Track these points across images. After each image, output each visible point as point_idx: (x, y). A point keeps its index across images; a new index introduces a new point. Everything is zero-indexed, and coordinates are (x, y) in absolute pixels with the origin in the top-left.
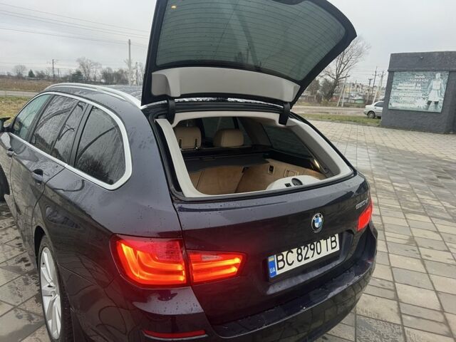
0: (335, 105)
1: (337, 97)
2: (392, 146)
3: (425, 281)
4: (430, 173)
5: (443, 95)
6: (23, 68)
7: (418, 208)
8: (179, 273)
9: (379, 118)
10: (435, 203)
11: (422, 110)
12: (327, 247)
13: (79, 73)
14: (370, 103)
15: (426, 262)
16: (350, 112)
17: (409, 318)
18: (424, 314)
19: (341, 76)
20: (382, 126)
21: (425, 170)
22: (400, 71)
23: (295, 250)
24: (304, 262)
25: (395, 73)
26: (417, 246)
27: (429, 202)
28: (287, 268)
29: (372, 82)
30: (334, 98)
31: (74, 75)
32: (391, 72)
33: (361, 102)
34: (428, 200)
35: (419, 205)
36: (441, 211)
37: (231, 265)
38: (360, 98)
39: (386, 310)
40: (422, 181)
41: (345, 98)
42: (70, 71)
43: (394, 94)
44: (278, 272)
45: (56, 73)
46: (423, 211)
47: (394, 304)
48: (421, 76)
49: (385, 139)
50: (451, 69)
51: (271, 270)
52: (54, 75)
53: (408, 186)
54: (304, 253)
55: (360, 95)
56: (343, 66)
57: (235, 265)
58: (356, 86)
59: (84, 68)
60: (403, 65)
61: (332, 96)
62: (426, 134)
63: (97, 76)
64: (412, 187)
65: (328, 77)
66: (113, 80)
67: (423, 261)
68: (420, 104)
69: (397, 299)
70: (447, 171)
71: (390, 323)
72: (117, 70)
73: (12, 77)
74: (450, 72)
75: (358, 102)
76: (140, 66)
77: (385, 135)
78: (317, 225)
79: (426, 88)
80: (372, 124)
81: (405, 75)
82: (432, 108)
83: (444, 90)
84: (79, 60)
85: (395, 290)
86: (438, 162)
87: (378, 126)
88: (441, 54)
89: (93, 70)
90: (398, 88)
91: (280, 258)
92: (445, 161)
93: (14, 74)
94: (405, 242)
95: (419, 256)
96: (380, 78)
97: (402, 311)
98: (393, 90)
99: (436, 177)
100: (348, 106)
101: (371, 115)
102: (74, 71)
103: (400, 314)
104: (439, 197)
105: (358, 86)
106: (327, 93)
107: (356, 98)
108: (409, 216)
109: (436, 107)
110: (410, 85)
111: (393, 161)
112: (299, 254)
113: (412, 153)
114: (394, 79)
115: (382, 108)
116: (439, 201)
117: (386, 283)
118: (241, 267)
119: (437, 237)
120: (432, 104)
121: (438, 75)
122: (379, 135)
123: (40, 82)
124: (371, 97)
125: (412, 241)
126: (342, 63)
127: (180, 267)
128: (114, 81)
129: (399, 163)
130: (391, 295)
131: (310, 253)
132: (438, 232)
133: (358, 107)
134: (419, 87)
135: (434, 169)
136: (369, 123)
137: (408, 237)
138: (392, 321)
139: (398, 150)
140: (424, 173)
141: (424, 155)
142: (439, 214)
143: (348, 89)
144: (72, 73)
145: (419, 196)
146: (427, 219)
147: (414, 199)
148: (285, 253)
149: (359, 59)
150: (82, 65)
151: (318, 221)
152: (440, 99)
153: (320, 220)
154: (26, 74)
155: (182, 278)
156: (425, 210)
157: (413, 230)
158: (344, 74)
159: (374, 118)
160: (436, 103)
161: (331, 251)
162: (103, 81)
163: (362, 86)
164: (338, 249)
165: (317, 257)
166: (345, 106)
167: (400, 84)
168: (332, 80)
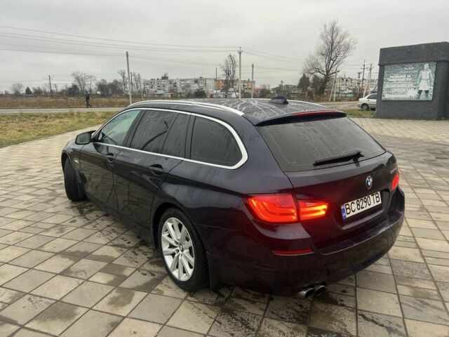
0: (328, 101)
1: (329, 93)
2: (391, 135)
3: (438, 234)
4: (429, 156)
5: (432, 83)
6: (20, 86)
7: (423, 184)
8: (293, 214)
9: (373, 109)
10: (437, 179)
11: (414, 99)
12: (374, 201)
13: (75, 87)
14: (361, 96)
15: (436, 222)
16: (343, 106)
17: (430, 259)
18: (440, 255)
19: (331, 72)
20: (378, 116)
21: (424, 153)
22: (390, 65)
23: (355, 201)
24: (361, 210)
25: (386, 67)
26: (428, 212)
27: (432, 178)
28: (352, 214)
29: (361, 75)
30: (325, 94)
31: (70, 89)
32: (382, 66)
33: (352, 95)
34: (431, 177)
35: (423, 181)
36: (444, 185)
37: (321, 210)
38: (350, 91)
39: (412, 254)
40: (423, 163)
41: (336, 93)
42: (66, 86)
43: (386, 86)
44: (347, 216)
45: (54, 89)
46: (428, 186)
47: (417, 251)
48: (411, 68)
49: (382, 128)
50: (438, 59)
51: (344, 215)
52: (51, 91)
53: (411, 168)
54: (361, 204)
55: (350, 89)
56: (332, 62)
57: (324, 210)
58: (345, 80)
59: (79, 81)
60: (393, 58)
61: (323, 92)
62: (420, 122)
63: (93, 88)
64: (415, 168)
65: (318, 74)
66: (108, 91)
67: (434, 222)
68: (412, 94)
69: (418, 247)
70: (444, 153)
71: (417, 263)
72: (111, 81)
73: (10, 95)
74: (438, 62)
75: (349, 95)
76: (134, 76)
77: (382, 125)
78: (369, 184)
79: (416, 79)
80: (368, 116)
81: (395, 68)
82: (423, 97)
83: (433, 80)
84: (73, 74)
85: (416, 242)
86: (435, 146)
87: (373, 118)
88: (428, 46)
89: (88, 82)
90: (390, 80)
91: (347, 207)
92: (441, 144)
93: (11, 92)
94: (417, 210)
95: (430, 219)
96: (368, 71)
97: (424, 255)
98: (385, 82)
99: (434, 159)
100: (340, 101)
101: (365, 107)
102: (70, 85)
103: (423, 257)
104: (439, 174)
105: (347, 80)
106: (318, 89)
107: (346, 92)
108: (416, 191)
109: (427, 96)
110: (401, 76)
111: (394, 147)
112: (358, 205)
113: (410, 139)
114: (385, 72)
115: (375, 100)
116: (440, 177)
117: (408, 238)
118: (327, 211)
119: (443, 204)
120: (423, 93)
121: (426, 66)
122: (376, 126)
123: (38, 98)
124: (362, 90)
125: (423, 208)
126: (331, 59)
127: (293, 211)
128: (110, 92)
129: (399, 149)
130: (414, 245)
131: (364, 204)
132: (443, 201)
133: (350, 100)
134: (409, 78)
135: (432, 151)
136: (364, 115)
137: (418, 206)
138: (417, 261)
139: (397, 138)
140: (423, 156)
141: (421, 141)
142: (441, 187)
143: (338, 83)
144: (68, 87)
145: (423, 174)
146: (433, 192)
147: (419, 177)
148: (350, 203)
149: (347, 54)
150: (77, 79)
151: (370, 181)
152: (430, 88)
153: (371, 180)
154: (23, 91)
155: (294, 218)
156: (430, 185)
157: (423, 201)
158: (333, 70)
159: (368, 110)
160: (427, 92)
161: (376, 204)
162: (99, 93)
163: (351, 80)
164: (380, 202)
165: (368, 207)
166: (337, 100)
167: (391, 77)
168: (322, 76)
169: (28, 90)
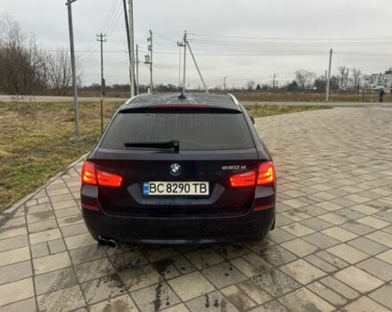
12: (196, 190)
13: (294, 83)
23: (165, 184)
24: (171, 193)
28: (157, 193)
31: (290, 85)
39: (309, 275)
42: (288, 82)
44: (150, 194)
45: (276, 85)
51: (145, 191)
52: (274, 87)
54: (173, 188)
63: (311, 84)
73: (245, 90)
78: (174, 171)
89: (307, 79)
91: (153, 186)
97: (321, 280)
102: (291, 82)
112: (168, 188)
123: (264, 93)
131: (179, 190)
138: (299, 281)
148: (157, 184)
154: (255, 87)
161: (200, 193)
162: (315, 88)
164: (208, 193)
165: (184, 193)
169: (258, 86)
